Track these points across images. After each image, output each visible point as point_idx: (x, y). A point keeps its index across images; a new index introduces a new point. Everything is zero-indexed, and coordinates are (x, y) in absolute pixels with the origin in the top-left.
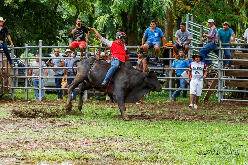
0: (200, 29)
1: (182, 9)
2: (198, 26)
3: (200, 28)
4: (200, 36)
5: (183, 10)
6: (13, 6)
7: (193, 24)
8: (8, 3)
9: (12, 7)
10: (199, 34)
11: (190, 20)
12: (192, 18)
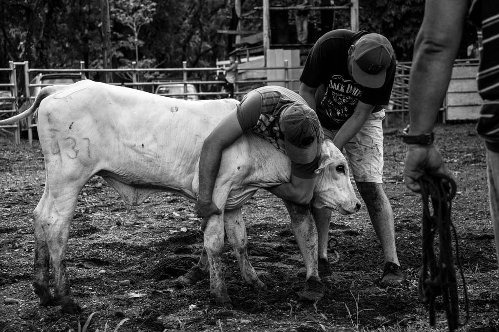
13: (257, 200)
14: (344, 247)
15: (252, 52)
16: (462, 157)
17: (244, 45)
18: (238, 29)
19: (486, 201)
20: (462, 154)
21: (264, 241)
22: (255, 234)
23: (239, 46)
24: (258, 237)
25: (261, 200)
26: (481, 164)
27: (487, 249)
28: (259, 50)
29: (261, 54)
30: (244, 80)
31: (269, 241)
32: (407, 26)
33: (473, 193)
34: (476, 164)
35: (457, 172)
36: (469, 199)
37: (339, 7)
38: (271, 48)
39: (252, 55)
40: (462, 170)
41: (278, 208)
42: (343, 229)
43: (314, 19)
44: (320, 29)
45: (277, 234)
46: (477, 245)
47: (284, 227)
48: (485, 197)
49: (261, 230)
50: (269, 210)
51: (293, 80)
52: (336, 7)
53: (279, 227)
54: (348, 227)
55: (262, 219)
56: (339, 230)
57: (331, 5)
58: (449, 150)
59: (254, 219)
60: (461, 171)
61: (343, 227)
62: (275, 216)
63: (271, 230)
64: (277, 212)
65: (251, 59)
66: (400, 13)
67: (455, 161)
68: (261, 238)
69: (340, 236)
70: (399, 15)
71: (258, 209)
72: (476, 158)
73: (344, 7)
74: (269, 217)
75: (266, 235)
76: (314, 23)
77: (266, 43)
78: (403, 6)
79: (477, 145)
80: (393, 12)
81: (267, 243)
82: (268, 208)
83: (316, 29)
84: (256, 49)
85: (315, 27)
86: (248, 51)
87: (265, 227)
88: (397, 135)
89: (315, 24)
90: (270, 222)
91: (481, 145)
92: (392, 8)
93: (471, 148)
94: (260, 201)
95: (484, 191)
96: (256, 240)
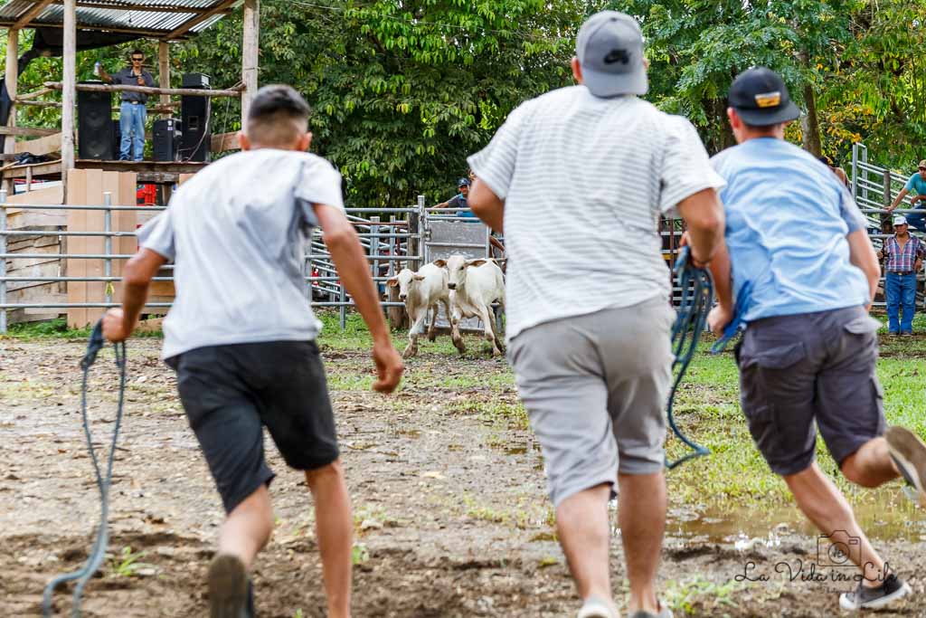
0: (883, 176)
1: (841, 140)
2: (879, 171)
3: (883, 174)
4: (882, 193)
5: (843, 144)
6: (469, 137)
7: (865, 166)
8: (457, 129)
9: (466, 138)
10: (882, 190)
11: (860, 158)
12: (865, 153)
13: (24, 483)
14: (193, 586)
15: (38, 171)
16: (446, 402)
17: (22, 157)
18: (9, 125)
19: (482, 492)
20: (449, 395)
21: (29, 571)
22: (11, 554)
23: (10, 159)
24: (17, 563)
25: (33, 482)
26: (481, 416)
27: (472, 589)
28: (53, 169)
29: (56, 177)
30: (20, 229)
31: (39, 571)
32: (355, 135)
33: (460, 475)
34: (472, 417)
35: (434, 432)
36: (450, 488)
37: (219, 92)
38: (78, 165)
39: (36, 178)
40: (445, 428)
41: (66, 501)
42: (196, 547)
43: (168, 112)
44: (178, 133)
45: (57, 555)
46: (456, 580)
47: (73, 542)
48: (482, 482)
49: (24, 546)
50: (46, 505)
51: (121, 233)
52: (211, 92)
53: (63, 541)
54: (207, 543)
55: (29, 524)
56: (186, 549)
57: (202, 87)
58: (423, 387)
59: (12, 523)
60: (443, 431)
61: (195, 542)
62: (57, 517)
63: (45, 546)
64: (63, 509)
65: (34, 186)
66: (342, 110)
67: (434, 409)
68: (22, 564)
69: (188, 561)
70: (342, 114)
71: (25, 503)
72: (473, 405)
73: (229, 91)
74: (44, 520)
75: (33, 558)
76: (168, 120)
77: (68, 156)
78: (348, 97)
79: (476, 378)
80: (329, 108)
81: (35, 576)
82: (46, 500)
83: (172, 132)
84: (45, 168)
85: (169, 129)
86: (28, 169)
87: (34, 542)
88: (328, 354)
89: (170, 123)
90: (46, 531)
91: (484, 378)
92: (328, 98)
93: (465, 383)
94: (32, 485)
95: (482, 470)
96: (12, 569)
